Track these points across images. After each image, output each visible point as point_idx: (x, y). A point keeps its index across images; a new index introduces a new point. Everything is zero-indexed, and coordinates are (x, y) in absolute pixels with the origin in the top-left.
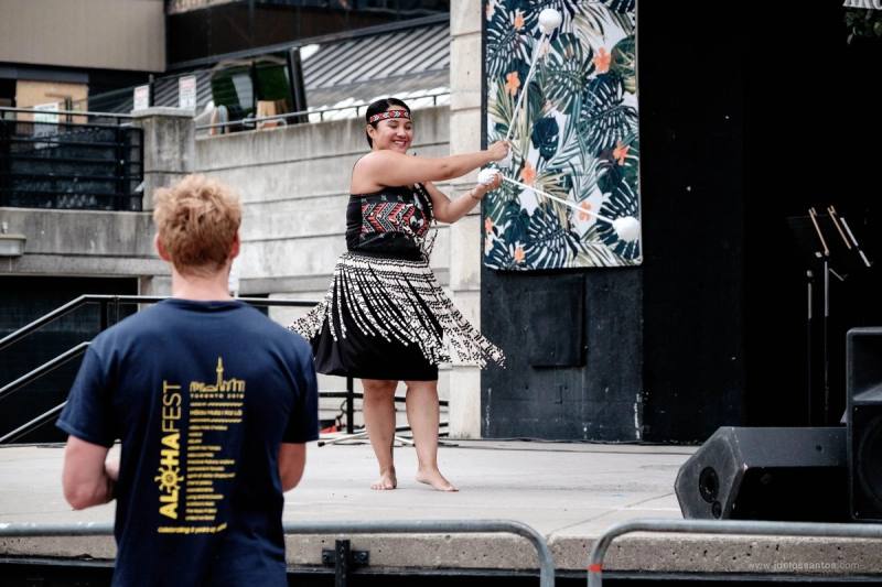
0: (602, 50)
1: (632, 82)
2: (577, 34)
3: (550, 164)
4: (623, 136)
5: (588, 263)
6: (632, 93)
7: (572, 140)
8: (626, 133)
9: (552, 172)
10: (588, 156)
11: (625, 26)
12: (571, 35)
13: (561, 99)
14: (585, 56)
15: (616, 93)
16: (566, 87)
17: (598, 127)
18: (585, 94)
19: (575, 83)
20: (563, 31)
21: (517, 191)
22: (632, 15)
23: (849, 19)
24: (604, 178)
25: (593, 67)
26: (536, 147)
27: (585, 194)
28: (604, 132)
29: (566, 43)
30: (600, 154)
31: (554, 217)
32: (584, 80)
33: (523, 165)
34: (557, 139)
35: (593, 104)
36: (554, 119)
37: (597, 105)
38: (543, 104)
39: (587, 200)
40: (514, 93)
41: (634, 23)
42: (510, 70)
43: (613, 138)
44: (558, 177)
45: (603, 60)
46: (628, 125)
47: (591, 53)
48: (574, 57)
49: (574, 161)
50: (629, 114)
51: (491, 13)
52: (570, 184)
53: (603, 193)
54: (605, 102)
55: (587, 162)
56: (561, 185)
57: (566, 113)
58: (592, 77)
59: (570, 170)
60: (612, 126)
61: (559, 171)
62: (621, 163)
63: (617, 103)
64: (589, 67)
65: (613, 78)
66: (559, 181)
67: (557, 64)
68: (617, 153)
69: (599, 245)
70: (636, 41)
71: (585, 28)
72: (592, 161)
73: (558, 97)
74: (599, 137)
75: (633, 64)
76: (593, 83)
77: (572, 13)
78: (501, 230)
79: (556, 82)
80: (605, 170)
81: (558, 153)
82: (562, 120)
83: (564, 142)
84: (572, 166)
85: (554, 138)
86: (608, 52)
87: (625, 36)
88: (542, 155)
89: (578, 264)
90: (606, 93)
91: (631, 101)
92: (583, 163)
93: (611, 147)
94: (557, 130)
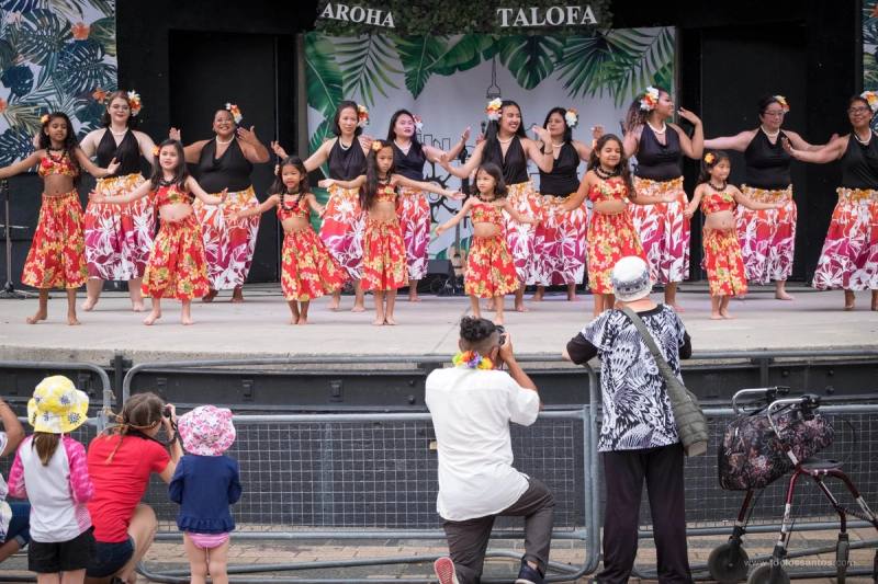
0: (81, 25)
1: (113, 48)
2: (52, 11)
3: (23, 99)
4: (103, 84)
6: (113, 56)
7: (48, 83)
8: (106, 82)
9: (25, 105)
10: (65, 97)
11: (105, 9)
12: (47, 12)
13: (36, 55)
14: (62, 27)
15: (96, 55)
16: (40, 46)
17: (77, 76)
18: (62, 53)
19: (50, 44)
20: (38, 6)
22: (112, 4)
24: (82, 111)
25: (71, 35)
26: (6, 87)
28: (83, 81)
29: (40, 16)
30: (78, 94)
31: (28, 137)
32: (61, 43)
34: (31, 82)
35: (71, 61)
36: (27, 68)
37: (75, 61)
38: (17, 56)
41: (113, 9)
43: (92, 85)
44: (32, 109)
45: (82, 30)
46: (108, 77)
47: (69, 25)
48: (51, 25)
49: (49, 98)
50: (110, 70)
53: (82, 122)
54: (83, 60)
55: (65, 100)
56: (35, 114)
57: (41, 64)
58: (71, 41)
59: (46, 104)
60: (91, 76)
61: (33, 104)
62: (101, 102)
63: (97, 61)
64: (66, 34)
65: (93, 43)
66: (33, 111)
67: (31, 29)
68: (96, 95)
70: (115, 21)
71: (62, 8)
72: (69, 99)
73: (32, 53)
74: (77, 84)
75: (113, 37)
76: (71, 46)
79: (30, 42)
80: (83, 106)
81: (33, 90)
82: (36, 69)
83: (39, 86)
84: (48, 102)
85: (27, 82)
86: (87, 25)
87: (104, 16)
88: (13, 92)
90: (86, 54)
91: (112, 61)
92: (60, 100)
93: (89, 93)
94: (30, 75)
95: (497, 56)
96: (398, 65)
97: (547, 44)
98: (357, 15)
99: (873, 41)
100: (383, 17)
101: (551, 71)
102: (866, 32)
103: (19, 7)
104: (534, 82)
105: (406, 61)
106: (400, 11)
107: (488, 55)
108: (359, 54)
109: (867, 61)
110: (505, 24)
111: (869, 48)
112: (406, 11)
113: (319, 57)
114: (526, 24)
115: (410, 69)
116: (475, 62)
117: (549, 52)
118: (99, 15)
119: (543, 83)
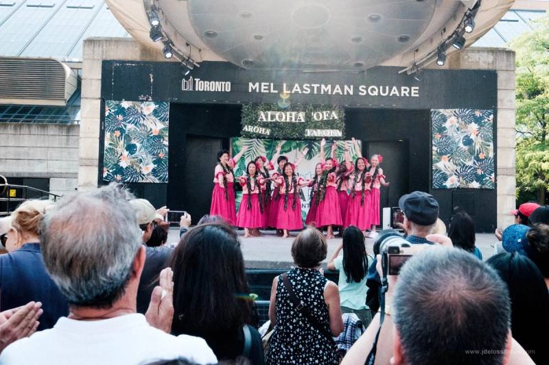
0: (155, 129)
1: (167, 138)
3: (133, 156)
4: (162, 151)
5: (148, 181)
6: (167, 141)
7: (142, 150)
9: (134, 158)
10: (149, 156)
11: (165, 124)
12: (144, 125)
13: (139, 140)
14: (149, 130)
15: (161, 140)
16: (140, 137)
17: (153, 148)
18: (148, 139)
19: (144, 136)
20: (140, 123)
21: (118, 161)
22: (167, 123)
23: (241, 133)
24: (155, 161)
25: (152, 133)
26: (127, 150)
27: (147, 164)
28: (155, 150)
29: (141, 126)
30: (154, 155)
31: (134, 170)
32: (148, 136)
33: (121, 155)
34: (136, 150)
35: (151, 142)
36: (135, 145)
37: (153, 142)
38: (130, 140)
39: (148, 166)
40: (118, 136)
42: (116, 130)
43: (159, 151)
44: (136, 159)
45: (156, 131)
46: (165, 149)
47: (151, 130)
48: (145, 129)
49: (143, 155)
50: (166, 146)
51: (107, 114)
52: (141, 161)
53: (154, 165)
54: (156, 142)
56: (137, 161)
57: (140, 143)
58: (152, 135)
60: (159, 148)
63: (161, 143)
64: (150, 133)
65: (160, 137)
67: (137, 131)
69: (151, 176)
70: (168, 129)
71: (149, 123)
72: (150, 157)
73: (137, 139)
74: (153, 151)
75: (167, 134)
76: (151, 137)
77: (144, 119)
78: (111, 171)
79: (136, 135)
80: (155, 159)
81: (137, 153)
82: (138, 145)
83: (139, 151)
84: (142, 157)
86: (158, 130)
88: (129, 153)
89: (144, 181)
90: (157, 140)
91: (166, 143)
92: (147, 156)
93: (158, 154)
94: (136, 147)
95: (298, 149)
96: (264, 150)
97: (315, 145)
98: (256, 130)
99: (436, 146)
100: (265, 131)
101: (316, 154)
102: (433, 143)
103: (133, 123)
104: (310, 157)
105: (266, 149)
106: (272, 129)
107: (295, 148)
108: (250, 146)
109: (434, 153)
110: (309, 135)
111: (434, 148)
112: (273, 129)
113: (236, 146)
114: (316, 135)
115: (268, 152)
116: (290, 150)
117: (316, 148)
118: (163, 126)
119: (313, 158)
